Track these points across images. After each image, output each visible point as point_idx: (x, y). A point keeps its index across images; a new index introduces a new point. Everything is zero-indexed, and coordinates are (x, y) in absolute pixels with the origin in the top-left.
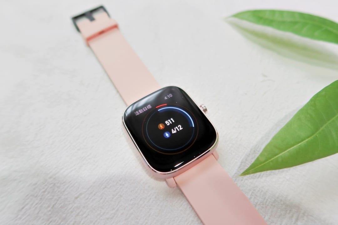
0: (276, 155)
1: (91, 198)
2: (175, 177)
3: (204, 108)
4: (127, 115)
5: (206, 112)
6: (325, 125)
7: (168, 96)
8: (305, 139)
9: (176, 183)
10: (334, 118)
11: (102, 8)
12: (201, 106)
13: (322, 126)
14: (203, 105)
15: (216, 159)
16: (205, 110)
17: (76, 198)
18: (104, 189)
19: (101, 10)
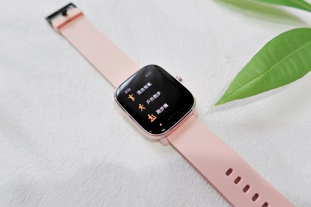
0: (239, 88)
1: (96, 182)
2: (167, 137)
3: (179, 78)
4: (117, 95)
5: (182, 81)
6: (275, 65)
7: (148, 73)
8: (260, 75)
9: (169, 141)
10: (282, 60)
11: (71, 4)
12: (177, 78)
13: (273, 65)
14: (178, 76)
15: (197, 117)
16: (181, 80)
17: (84, 183)
18: (106, 173)
19: (71, 7)
